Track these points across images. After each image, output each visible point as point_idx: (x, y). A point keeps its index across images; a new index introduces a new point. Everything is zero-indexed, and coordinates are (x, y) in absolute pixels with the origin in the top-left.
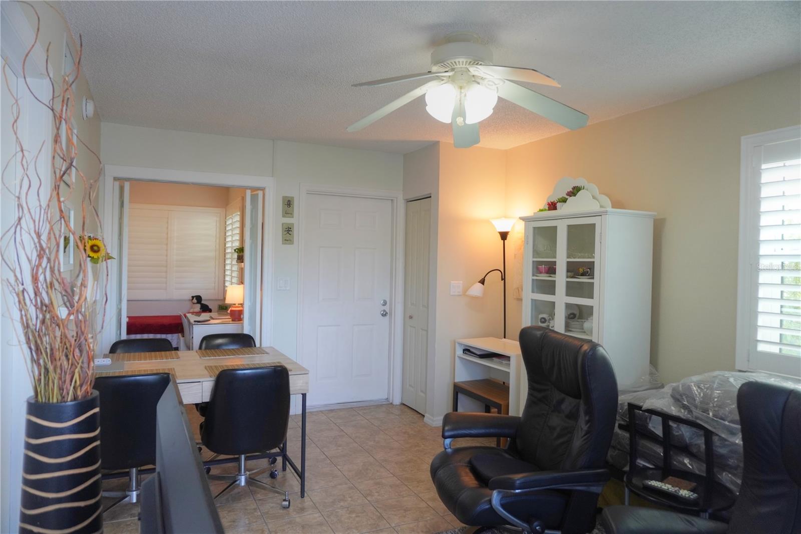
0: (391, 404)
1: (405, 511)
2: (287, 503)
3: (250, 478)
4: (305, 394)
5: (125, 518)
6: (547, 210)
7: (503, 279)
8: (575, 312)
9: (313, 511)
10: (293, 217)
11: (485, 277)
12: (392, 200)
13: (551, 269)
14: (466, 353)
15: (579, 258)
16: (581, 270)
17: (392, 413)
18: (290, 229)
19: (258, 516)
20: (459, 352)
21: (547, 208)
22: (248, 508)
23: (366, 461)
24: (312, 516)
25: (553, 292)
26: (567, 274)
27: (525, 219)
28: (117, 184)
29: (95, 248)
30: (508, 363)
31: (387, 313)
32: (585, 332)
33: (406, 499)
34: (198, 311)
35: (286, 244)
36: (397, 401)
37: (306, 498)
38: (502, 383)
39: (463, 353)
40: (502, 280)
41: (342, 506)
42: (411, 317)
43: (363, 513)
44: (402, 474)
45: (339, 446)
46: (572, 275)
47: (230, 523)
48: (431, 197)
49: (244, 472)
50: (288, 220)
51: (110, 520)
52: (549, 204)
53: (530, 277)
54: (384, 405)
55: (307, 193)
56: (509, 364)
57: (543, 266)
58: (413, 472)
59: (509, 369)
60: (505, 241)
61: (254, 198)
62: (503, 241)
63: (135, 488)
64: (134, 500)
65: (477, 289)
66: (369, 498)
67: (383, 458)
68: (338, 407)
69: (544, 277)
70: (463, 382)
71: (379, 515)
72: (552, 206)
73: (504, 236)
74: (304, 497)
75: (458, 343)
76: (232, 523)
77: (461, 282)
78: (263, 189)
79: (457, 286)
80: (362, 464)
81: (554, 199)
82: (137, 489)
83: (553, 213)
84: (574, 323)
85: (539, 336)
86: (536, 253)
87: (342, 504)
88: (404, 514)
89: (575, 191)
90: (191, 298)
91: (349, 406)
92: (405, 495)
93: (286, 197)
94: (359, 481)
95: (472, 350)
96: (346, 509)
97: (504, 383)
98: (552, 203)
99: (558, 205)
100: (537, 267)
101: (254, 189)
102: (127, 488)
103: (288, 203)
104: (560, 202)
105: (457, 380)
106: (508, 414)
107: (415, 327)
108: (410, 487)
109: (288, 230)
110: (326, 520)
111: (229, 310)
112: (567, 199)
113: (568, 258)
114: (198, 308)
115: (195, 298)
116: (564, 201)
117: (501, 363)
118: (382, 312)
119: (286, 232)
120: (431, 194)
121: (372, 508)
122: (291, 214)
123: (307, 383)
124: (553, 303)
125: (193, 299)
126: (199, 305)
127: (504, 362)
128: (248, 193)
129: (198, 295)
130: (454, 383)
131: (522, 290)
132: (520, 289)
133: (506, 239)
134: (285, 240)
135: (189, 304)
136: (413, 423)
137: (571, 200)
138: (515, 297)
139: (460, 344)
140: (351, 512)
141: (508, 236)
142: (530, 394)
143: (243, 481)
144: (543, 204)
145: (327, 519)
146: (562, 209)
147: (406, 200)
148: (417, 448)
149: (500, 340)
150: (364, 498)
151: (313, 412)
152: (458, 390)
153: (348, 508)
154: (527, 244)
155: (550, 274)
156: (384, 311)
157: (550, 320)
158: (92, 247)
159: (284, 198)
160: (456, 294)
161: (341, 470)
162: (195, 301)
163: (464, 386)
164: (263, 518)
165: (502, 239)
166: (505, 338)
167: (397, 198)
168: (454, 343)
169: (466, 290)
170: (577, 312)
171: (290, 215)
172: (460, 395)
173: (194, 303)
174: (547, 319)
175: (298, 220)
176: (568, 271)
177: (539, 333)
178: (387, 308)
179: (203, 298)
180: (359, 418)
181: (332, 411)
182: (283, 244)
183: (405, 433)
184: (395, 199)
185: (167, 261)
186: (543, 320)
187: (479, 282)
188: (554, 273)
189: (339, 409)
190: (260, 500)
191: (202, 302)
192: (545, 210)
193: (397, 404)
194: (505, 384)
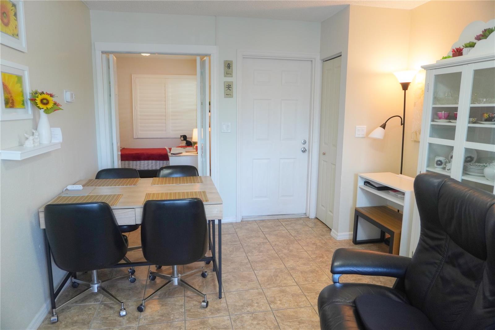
0: (308, 217)
1: (300, 323)
2: (205, 304)
3: (181, 280)
4: (221, 220)
5: (90, 302)
6: (451, 57)
7: (403, 124)
8: (473, 156)
9: (224, 314)
10: (232, 77)
11: (386, 123)
12: (311, 61)
13: (452, 115)
14: (366, 185)
15: (484, 103)
16: (486, 116)
17: (308, 226)
18: (230, 86)
19: (182, 312)
20: (361, 184)
21: (452, 56)
22: (177, 303)
23: (278, 268)
24: (223, 319)
25: (452, 137)
26: (469, 120)
27: (428, 68)
28: (104, 56)
29: (45, 101)
30: (403, 196)
31: (306, 150)
32: (484, 177)
33: (302, 310)
34: (184, 145)
35: (227, 97)
36: (312, 216)
37: (223, 300)
38: (397, 211)
39: (364, 184)
40: (401, 125)
41: (248, 311)
42: (324, 154)
43: (263, 321)
44: (304, 283)
45: (260, 252)
46: (475, 121)
47: (159, 317)
48: (341, 56)
49: (177, 275)
50: (229, 79)
51: (80, 303)
52: (454, 51)
53: (429, 123)
54: (302, 218)
55: (243, 58)
56: (404, 198)
57: (443, 112)
58: (314, 282)
59: (403, 202)
60: (406, 91)
61: (203, 63)
62: (404, 91)
63: (97, 282)
64: (96, 291)
65: (379, 133)
66: (272, 306)
67: (292, 267)
68: (267, 218)
69: (443, 122)
70: (363, 208)
71: (277, 324)
72: (458, 52)
73: (405, 86)
74: (221, 298)
75: (360, 177)
76: (161, 317)
77: (366, 126)
78: (209, 55)
79: (361, 129)
80: (274, 270)
81: (460, 45)
82: (98, 283)
83: (458, 59)
84: (473, 167)
85: (436, 184)
86: (436, 99)
87: (249, 309)
88: (298, 326)
89: (487, 33)
90: (180, 137)
91: (276, 217)
92: (302, 306)
93: (227, 61)
94: (268, 287)
95: (371, 183)
96: (251, 315)
97: (398, 211)
98: (457, 49)
99: (465, 51)
100: (436, 113)
101: (203, 56)
102: (91, 281)
103: (229, 66)
104: (466, 47)
105: (358, 206)
106: (399, 255)
107: (327, 162)
108: (308, 298)
109: (229, 87)
110: (231, 323)
111: (195, 146)
112: (475, 43)
113: (471, 104)
114: (184, 143)
115: (182, 137)
116: (472, 45)
117: (397, 197)
118: (302, 149)
119: (227, 89)
120: (341, 53)
121: (272, 317)
122: (231, 74)
123: (221, 212)
124: (452, 148)
125: (181, 138)
126: (185, 142)
127: (399, 196)
128: (198, 59)
129: (184, 135)
130: (356, 208)
131: (420, 134)
132: (418, 133)
133: (407, 90)
134: (227, 94)
135: (179, 140)
136: (322, 235)
137: (479, 43)
138: (412, 139)
139: (362, 178)
140: (254, 319)
141: (409, 87)
142: (422, 240)
143: (176, 281)
144: (448, 51)
145: (233, 323)
146: (468, 54)
147: (323, 60)
148: (321, 259)
149: (397, 175)
150: (268, 305)
151: (249, 221)
152: (358, 215)
153: (253, 313)
154: (428, 91)
155: (450, 119)
156: (304, 148)
157: (446, 163)
158: (42, 101)
159: (225, 62)
160: (361, 136)
161: (257, 274)
162: (182, 139)
163: (363, 212)
164: (185, 315)
165: (403, 90)
166: (401, 173)
167: (315, 59)
168: (356, 176)
169: (369, 132)
170: (475, 156)
171: (229, 75)
172: (360, 218)
173: (182, 140)
174: (443, 161)
175: (236, 79)
176: (470, 116)
177: (436, 181)
178: (306, 146)
179: (187, 137)
180: (281, 229)
181: (263, 221)
182: (225, 97)
183: (314, 244)
184: (314, 60)
185: (165, 113)
186: (439, 163)
187: (381, 127)
188: (455, 117)
189: (269, 220)
190: (188, 297)
191: (187, 140)
192: (449, 57)
193: (313, 218)
194: (400, 212)
